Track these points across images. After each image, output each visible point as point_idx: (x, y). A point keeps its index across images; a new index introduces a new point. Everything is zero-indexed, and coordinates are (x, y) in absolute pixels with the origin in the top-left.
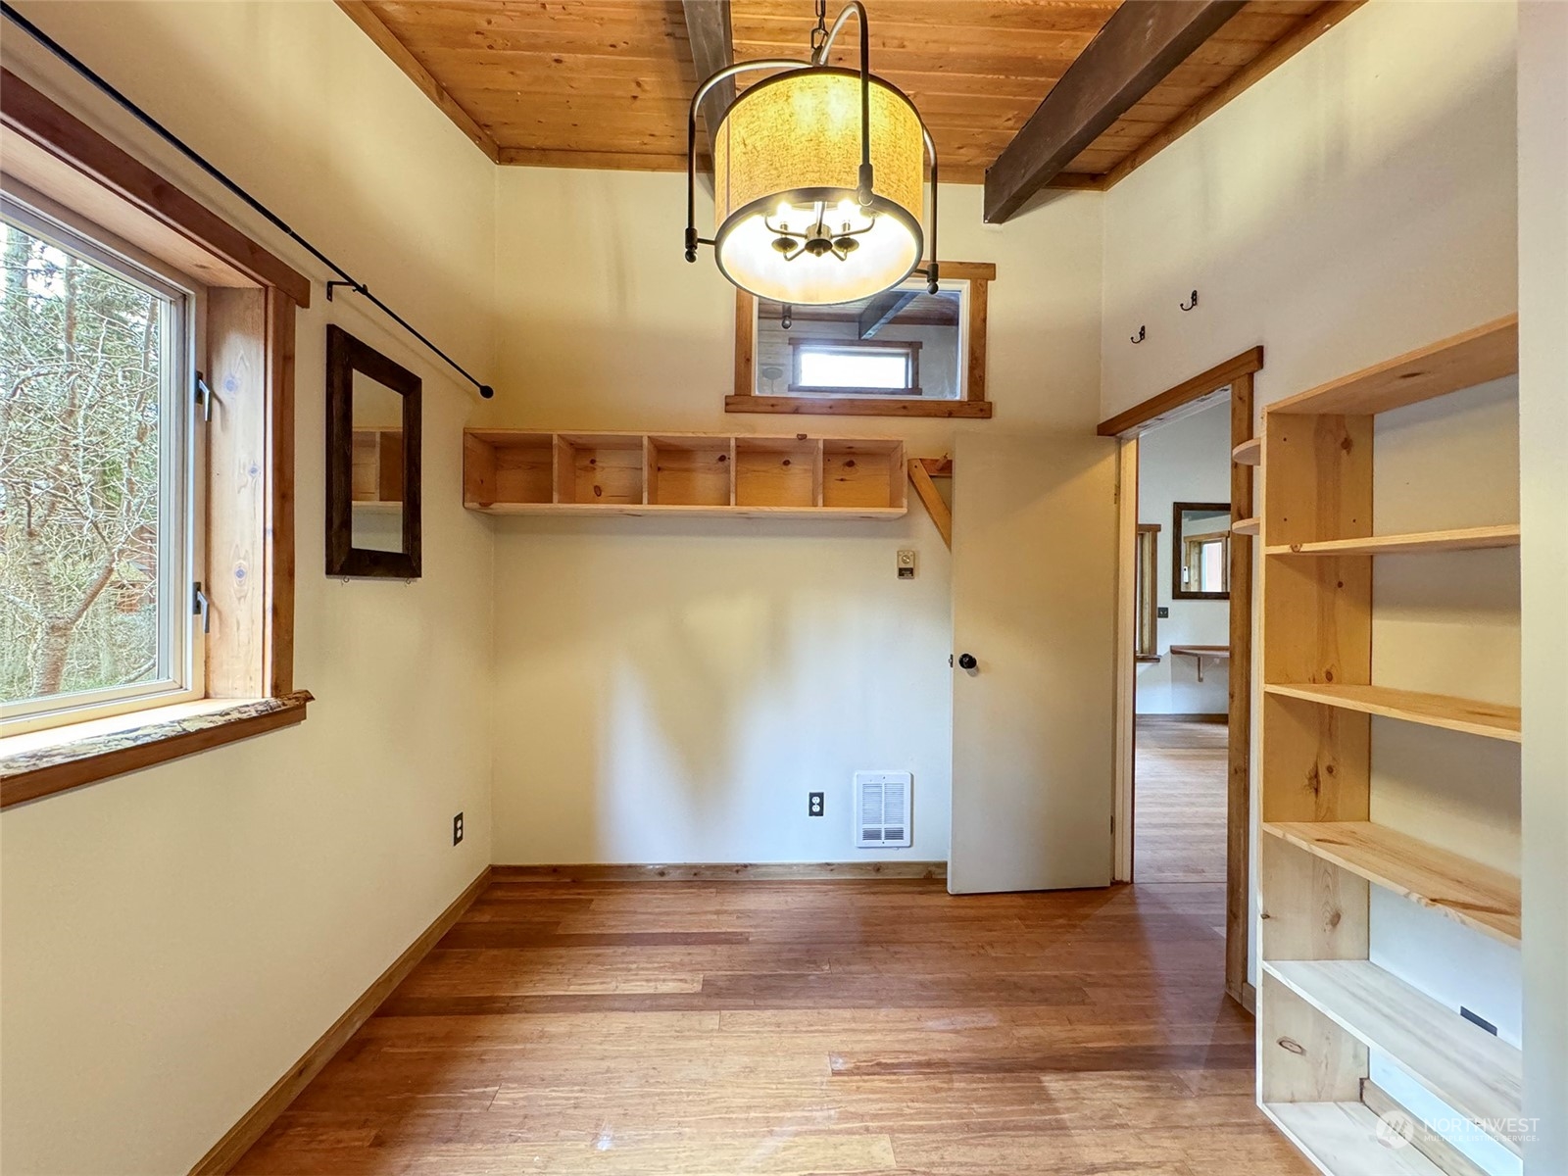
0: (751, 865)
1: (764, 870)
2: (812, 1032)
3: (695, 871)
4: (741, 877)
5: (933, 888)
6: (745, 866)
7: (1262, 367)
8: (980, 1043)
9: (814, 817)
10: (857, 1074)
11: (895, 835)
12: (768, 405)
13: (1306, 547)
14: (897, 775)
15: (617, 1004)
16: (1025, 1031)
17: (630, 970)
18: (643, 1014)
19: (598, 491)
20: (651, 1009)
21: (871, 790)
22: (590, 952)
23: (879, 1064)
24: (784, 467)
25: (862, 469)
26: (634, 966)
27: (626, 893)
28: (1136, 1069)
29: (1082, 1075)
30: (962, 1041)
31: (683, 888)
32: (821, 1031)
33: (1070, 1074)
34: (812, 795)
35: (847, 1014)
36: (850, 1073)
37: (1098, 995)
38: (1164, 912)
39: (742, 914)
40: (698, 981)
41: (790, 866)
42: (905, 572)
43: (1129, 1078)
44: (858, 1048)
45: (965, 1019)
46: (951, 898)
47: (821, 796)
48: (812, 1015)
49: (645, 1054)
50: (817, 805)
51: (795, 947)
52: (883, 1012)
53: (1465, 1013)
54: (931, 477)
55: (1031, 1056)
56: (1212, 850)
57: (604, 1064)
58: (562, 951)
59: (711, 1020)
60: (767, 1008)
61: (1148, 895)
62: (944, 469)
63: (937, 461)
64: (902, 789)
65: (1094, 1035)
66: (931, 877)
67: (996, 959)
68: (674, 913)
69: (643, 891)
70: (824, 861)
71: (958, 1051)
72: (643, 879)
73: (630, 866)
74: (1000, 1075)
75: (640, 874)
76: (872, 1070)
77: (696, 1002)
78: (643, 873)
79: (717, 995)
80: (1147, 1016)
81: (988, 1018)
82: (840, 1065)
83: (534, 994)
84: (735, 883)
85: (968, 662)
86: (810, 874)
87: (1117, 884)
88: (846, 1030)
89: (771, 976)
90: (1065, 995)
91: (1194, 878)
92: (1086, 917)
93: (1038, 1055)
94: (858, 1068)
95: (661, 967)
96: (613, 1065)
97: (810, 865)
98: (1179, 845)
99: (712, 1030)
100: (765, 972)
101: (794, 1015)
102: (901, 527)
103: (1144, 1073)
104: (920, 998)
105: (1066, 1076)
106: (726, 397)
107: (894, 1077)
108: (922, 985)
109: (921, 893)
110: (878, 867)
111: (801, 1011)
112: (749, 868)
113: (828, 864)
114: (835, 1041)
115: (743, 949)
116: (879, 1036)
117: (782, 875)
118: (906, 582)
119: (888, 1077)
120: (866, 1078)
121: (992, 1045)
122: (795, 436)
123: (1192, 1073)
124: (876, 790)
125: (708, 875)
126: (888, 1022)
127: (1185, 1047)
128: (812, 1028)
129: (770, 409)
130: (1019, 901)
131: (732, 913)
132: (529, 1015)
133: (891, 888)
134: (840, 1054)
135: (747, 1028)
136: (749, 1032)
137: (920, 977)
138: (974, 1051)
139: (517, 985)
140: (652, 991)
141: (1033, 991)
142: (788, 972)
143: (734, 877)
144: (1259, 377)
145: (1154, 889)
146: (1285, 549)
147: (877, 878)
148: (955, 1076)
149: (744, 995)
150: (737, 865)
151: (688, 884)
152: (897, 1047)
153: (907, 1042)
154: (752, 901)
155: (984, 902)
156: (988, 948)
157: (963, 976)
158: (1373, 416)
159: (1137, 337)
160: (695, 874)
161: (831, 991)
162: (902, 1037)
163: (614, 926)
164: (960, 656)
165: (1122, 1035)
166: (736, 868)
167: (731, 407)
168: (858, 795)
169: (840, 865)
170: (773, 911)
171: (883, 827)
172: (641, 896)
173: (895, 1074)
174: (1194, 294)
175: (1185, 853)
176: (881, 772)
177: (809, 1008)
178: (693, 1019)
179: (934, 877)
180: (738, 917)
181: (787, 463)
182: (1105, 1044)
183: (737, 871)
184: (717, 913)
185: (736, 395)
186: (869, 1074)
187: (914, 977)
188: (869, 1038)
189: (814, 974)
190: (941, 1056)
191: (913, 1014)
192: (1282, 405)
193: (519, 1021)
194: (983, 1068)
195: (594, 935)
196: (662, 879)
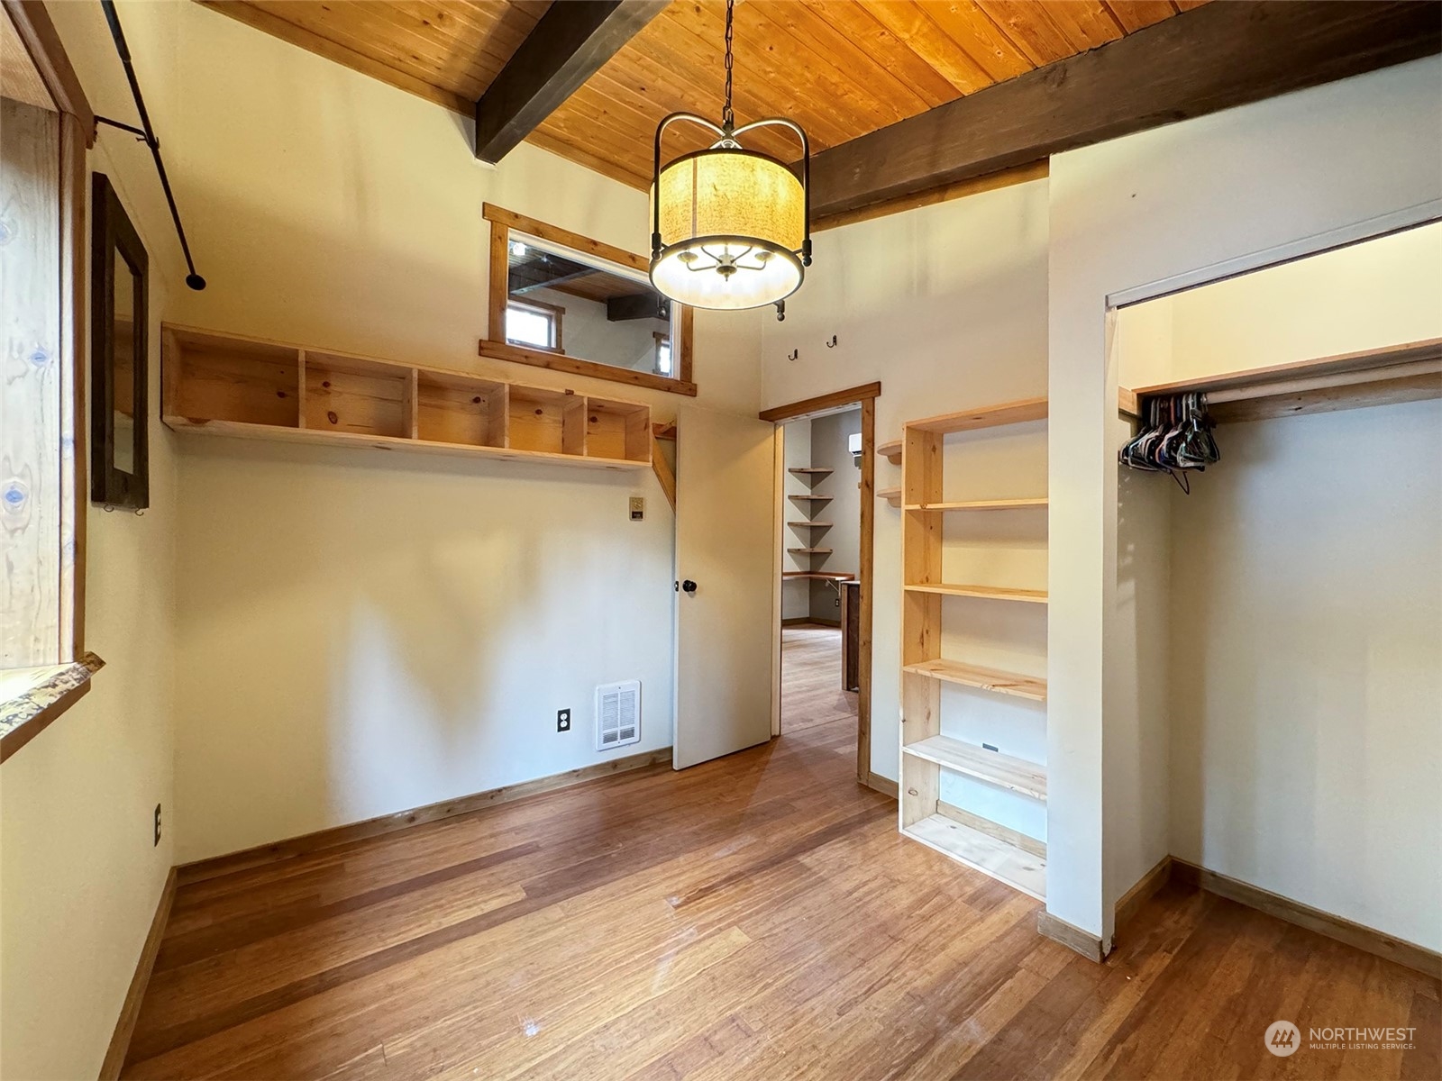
0: (505, 788)
1: (516, 790)
2: (642, 889)
3: (446, 809)
4: (498, 801)
5: (659, 770)
6: (500, 790)
7: (880, 394)
8: (754, 854)
9: (562, 732)
10: (691, 902)
11: (628, 734)
12: (522, 356)
13: (929, 506)
14: (629, 684)
15: (454, 935)
16: (774, 838)
17: (441, 906)
18: (485, 932)
19: (333, 418)
20: (490, 926)
21: (610, 700)
22: (383, 906)
23: (700, 890)
24: (537, 416)
25: (603, 425)
26: (443, 902)
27: (379, 847)
28: (840, 836)
29: (816, 850)
30: (742, 856)
31: (442, 825)
32: (646, 887)
33: (811, 852)
34: (560, 713)
35: (658, 869)
36: (685, 903)
37: (799, 804)
38: (805, 748)
39: (517, 830)
40: (518, 891)
41: (542, 780)
42: (637, 515)
43: (840, 842)
44: (681, 886)
45: (735, 845)
46: (677, 773)
47: (567, 712)
48: (632, 880)
49: (514, 958)
50: (564, 721)
51: (584, 840)
52: (681, 859)
53: (985, 746)
54: (656, 438)
55: (785, 851)
56: (811, 706)
57: (482, 981)
58: (346, 917)
59: (555, 912)
60: (593, 888)
61: (792, 740)
62: (669, 434)
63: (662, 425)
64: (634, 695)
65: (810, 827)
66: (658, 762)
67: (731, 803)
68: (452, 848)
69: (397, 840)
70: (571, 770)
71: (744, 864)
72: (389, 830)
73: (374, 821)
74: (775, 867)
75: (386, 826)
76: (698, 896)
77: (528, 905)
78: (390, 824)
79: (542, 894)
80: (830, 808)
81: (748, 839)
82: (675, 900)
83: (343, 963)
84: (491, 808)
85: (690, 587)
86: (561, 784)
87: (774, 738)
88: (664, 880)
89: (579, 865)
90: (780, 811)
91: (810, 725)
92: (767, 762)
93: (789, 848)
94: (688, 898)
95: (473, 893)
96: (489, 979)
97: (559, 776)
98: (791, 707)
99: (560, 920)
100: (572, 865)
101: (620, 884)
102: (633, 477)
103: (844, 837)
104: (700, 842)
105: (809, 853)
106: (481, 341)
107: (716, 894)
108: (695, 833)
109: (654, 775)
110: (614, 764)
111: (623, 880)
112: (504, 791)
113: (574, 771)
114: (661, 889)
115: (540, 855)
116: (688, 875)
117: (535, 790)
118: (636, 523)
119: (712, 895)
120: (698, 901)
121: (760, 853)
122: (564, 392)
123: (866, 828)
124: (615, 699)
125: (461, 809)
126: (689, 863)
127: (855, 817)
128: (638, 888)
129: (524, 360)
130: (721, 763)
131: (508, 832)
132: (359, 980)
133: (627, 778)
134: (673, 894)
135: (588, 907)
136: (593, 908)
137: (690, 830)
138: (753, 860)
139: (316, 964)
140: (480, 913)
141: (764, 814)
142: (592, 858)
143: (490, 803)
144: (878, 400)
145: (792, 736)
146: (917, 507)
147: (614, 773)
148: (751, 878)
149: (567, 886)
150: (492, 792)
151: (442, 822)
152: (706, 875)
153: (707, 871)
154: (517, 819)
155: (700, 770)
156: (721, 798)
157: (718, 820)
158: (942, 435)
159: (793, 357)
160: (449, 811)
161: (634, 859)
162: (705, 868)
163: (392, 878)
164: (683, 582)
165: (821, 822)
166: (490, 795)
167: (485, 352)
168: (599, 708)
169: (585, 770)
170: (545, 820)
171: (619, 729)
172: (398, 845)
173: (715, 892)
174: (835, 338)
175: (796, 712)
176: (618, 684)
177: (627, 876)
178: (537, 919)
179: (657, 762)
180: (516, 834)
181: (539, 412)
182: (817, 830)
183: (492, 798)
184: (492, 836)
185: (489, 340)
186: (699, 899)
187: (686, 831)
188: (682, 878)
189: (614, 853)
190: (736, 870)
191: (702, 852)
192: (915, 424)
193: (353, 989)
194: (764, 868)
195: (371, 892)
196: (413, 823)
